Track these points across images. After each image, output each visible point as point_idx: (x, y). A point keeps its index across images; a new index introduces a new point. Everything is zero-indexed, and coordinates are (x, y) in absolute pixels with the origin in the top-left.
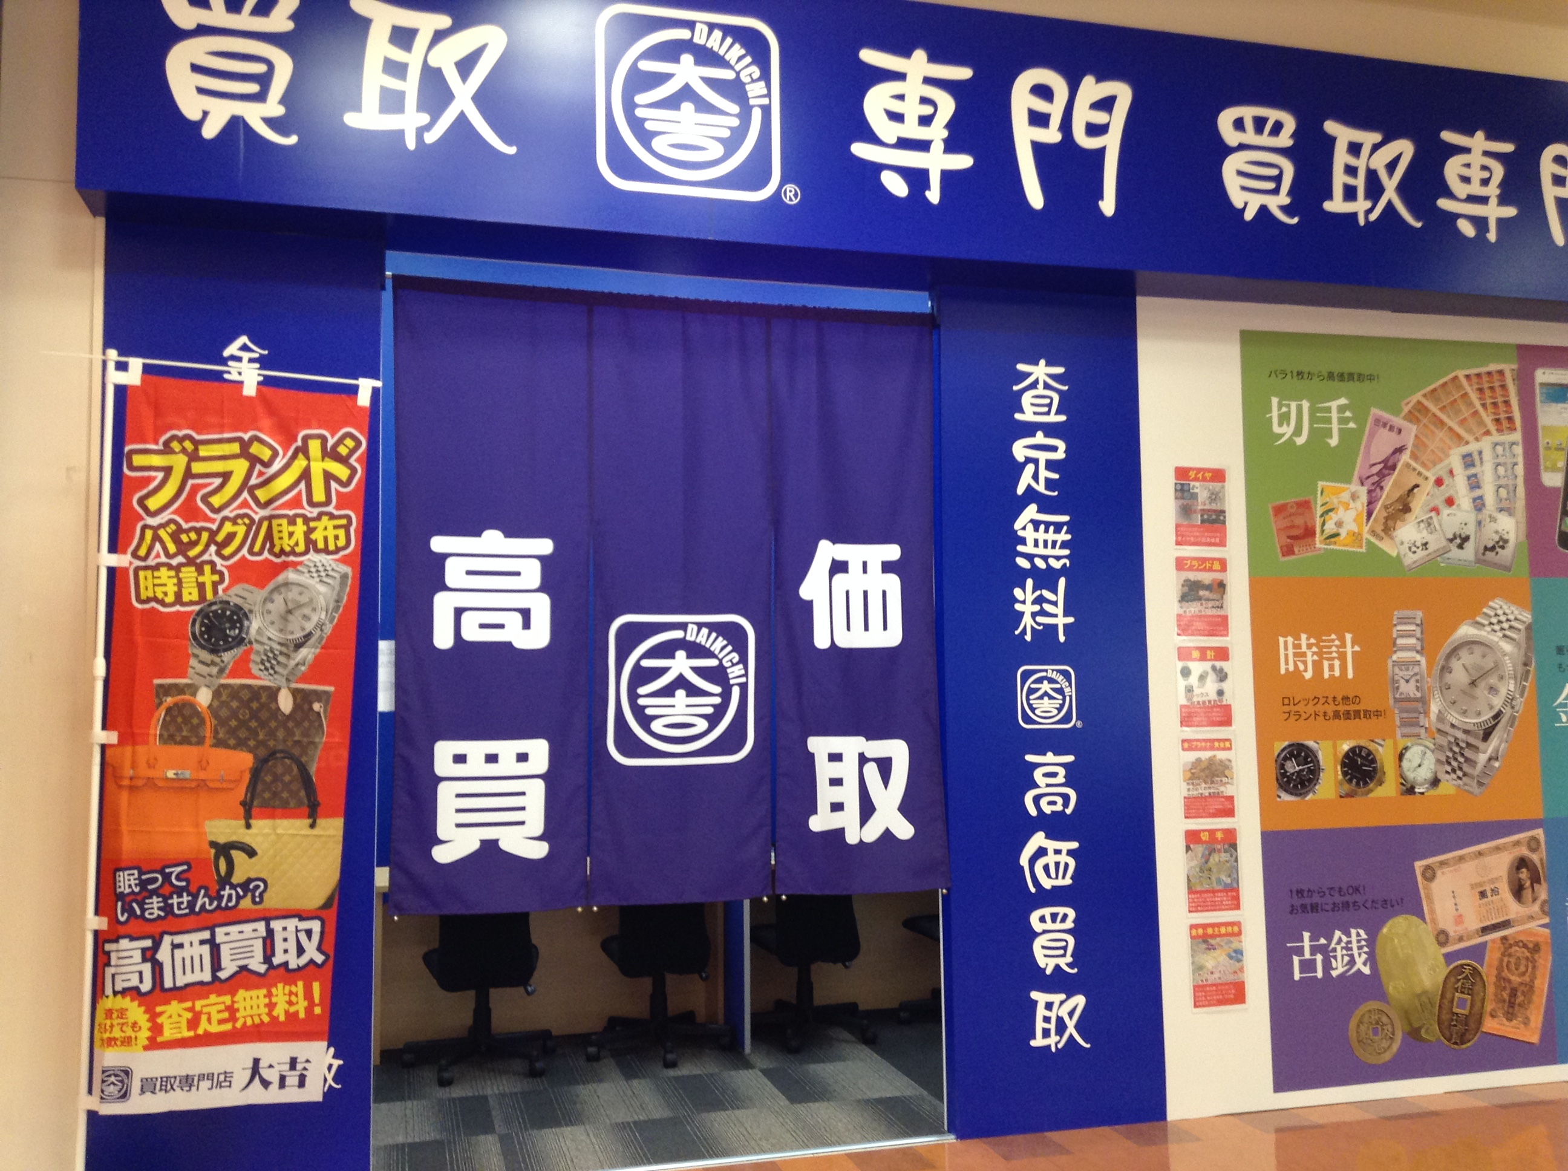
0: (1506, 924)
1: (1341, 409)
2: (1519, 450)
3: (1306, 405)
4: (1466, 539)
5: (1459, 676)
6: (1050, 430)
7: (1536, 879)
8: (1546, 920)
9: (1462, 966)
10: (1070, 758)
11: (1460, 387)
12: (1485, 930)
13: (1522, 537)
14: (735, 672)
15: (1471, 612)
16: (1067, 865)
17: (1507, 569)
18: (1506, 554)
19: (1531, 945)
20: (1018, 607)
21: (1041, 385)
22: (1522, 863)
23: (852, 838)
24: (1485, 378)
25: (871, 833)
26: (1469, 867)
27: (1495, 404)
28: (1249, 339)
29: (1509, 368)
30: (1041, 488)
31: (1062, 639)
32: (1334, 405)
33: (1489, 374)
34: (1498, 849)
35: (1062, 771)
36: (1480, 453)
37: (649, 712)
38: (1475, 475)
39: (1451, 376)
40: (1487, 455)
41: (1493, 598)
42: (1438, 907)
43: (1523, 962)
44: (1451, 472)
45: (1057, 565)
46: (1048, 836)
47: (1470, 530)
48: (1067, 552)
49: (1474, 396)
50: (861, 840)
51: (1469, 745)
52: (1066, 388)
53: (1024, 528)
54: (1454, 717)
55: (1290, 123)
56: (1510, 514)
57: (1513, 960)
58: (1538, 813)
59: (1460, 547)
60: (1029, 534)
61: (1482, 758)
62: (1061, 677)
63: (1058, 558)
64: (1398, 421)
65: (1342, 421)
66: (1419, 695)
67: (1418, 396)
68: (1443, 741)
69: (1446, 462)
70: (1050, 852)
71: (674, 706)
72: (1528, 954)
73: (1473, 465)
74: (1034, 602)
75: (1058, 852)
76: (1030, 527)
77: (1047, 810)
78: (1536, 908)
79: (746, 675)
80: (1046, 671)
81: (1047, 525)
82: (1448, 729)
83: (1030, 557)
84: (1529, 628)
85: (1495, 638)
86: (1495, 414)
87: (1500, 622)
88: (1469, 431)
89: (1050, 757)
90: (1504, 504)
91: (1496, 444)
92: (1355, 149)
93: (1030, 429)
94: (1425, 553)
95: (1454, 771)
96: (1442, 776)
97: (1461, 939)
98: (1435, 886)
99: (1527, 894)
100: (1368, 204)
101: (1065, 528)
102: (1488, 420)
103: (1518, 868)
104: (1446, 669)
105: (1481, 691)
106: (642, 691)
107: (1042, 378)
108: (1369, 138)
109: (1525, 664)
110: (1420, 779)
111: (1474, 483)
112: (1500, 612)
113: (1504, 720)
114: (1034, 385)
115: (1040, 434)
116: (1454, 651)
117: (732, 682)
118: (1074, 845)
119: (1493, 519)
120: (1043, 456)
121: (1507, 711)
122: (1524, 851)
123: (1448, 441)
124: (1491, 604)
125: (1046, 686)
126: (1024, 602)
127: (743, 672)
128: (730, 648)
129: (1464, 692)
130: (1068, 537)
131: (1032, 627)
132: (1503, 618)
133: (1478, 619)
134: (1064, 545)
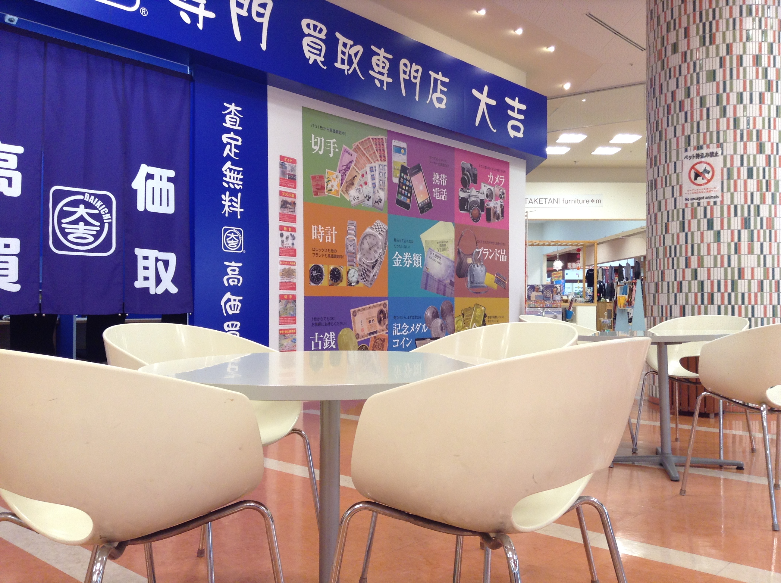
0: (376, 332)
1: (334, 143)
2: (386, 168)
3: (323, 139)
4: (370, 198)
5: (366, 246)
6: (236, 132)
7: (385, 317)
8: (387, 331)
9: (363, 346)
10: (240, 265)
11: (370, 142)
12: (370, 334)
13: (386, 200)
14: (106, 217)
15: (370, 224)
16: (238, 306)
17: (381, 210)
18: (381, 204)
19: (382, 340)
20: (223, 202)
21: (233, 114)
22: (381, 312)
23: (152, 292)
24: (378, 140)
25: (160, 290)
26: (366, 312)
27: (380, 150)
28: (305, 110)
29: (385, 138)
30: (232, 155)
31: (239, 217)
32: (332, 141)
33: (379, 139)
34: (375, 306)
35: (237, 269)
36: (375, 167)
37: (67, 230)
38: (373, 175)
39: (368, 137)
40: (377, 168)
41: (377, 220)
42: (356, 325)
43: (380, 345)
44: (366, 173)
45: (238, 187)
46: (232, 294)
47: (371, 195)
48: (241, 183)
49: (374, 146)
50: (156, 293)
51: (368, 270)
52: (242, 116)
53: (226, 171)
54: (364, 260)
55: (325, 31)
56: (383, 191)
57: (377, 344)
58: (386, 295)
59: (368, 200)
60: (228, 173)
61: (372, 275)
62: (238, 232)
63: (238, 185)
64: (351, 151)
65: (334, 148)
66: (354, 251)
67: (357, 143)
68: (360, 268)
69: (364, 169)
70: (232, 300)
71: (78, 229)
72: (381, 342)
73: (373, 171)
74: (229, 201)
75: (235, 300)
76: (228, 170)
77: (232, 284)
78: (385, 326)
79: (111, 219)
80: (233, 229)
81: (235, 170)
82: (362, 264)
83: (228, 183)
84: (387, 231)
85: (377, 234)
86: (380, 154)
87: (378, 228)
88: (372, 158)
89: (233, 264)
90: (382, 187)
91: (380, 165)
92: (345, 45)
93: (228, 130)
94: (358, 201)
95: (363, 279)
96: (360, 280)
97: (363, 337)
98: (356, 318)
99: (382, 322)
100: (348, 67)
101: (241, 173)
102: (378, 156)
103: (380, 313)
104: (362, 243)
105: (372, 252)
106: (64, 221)
107: (233, 111)
108: (350, 42)
109: (385, 244)
110: (353, 281)
111: (373, 178)
112: (379, 225)
113: (378, 262)
114: (230, 113)
115: (232, 133)
116: (365, 237)
117: (105, 221)
118: (241, 298)
119: (378, 192)
120: (233, 143)
121: (379, 259)
122: (382, 308)
123: (366, 161)
124: (376, 221)
125: (232, 235)
126: (225, 201)
127: (110, 217)
128: (104, 206)
129: (367, 252)
130: (242, 177)
131: (228, 211)
132: (379, 227)
133: (373, 226)
134: (241, 180)
